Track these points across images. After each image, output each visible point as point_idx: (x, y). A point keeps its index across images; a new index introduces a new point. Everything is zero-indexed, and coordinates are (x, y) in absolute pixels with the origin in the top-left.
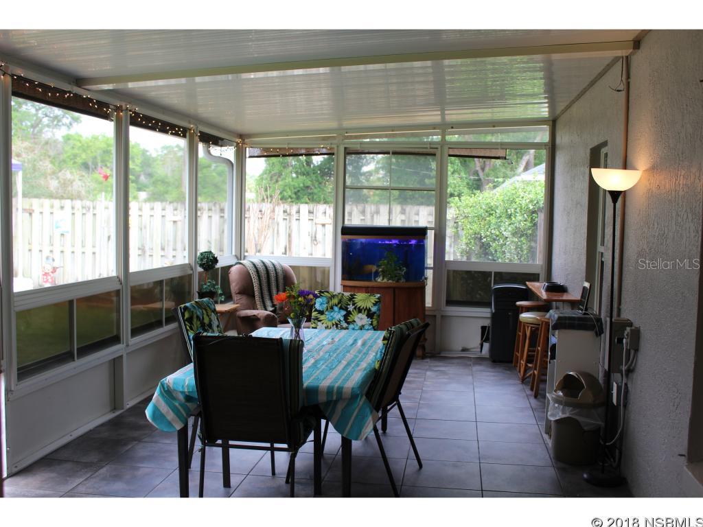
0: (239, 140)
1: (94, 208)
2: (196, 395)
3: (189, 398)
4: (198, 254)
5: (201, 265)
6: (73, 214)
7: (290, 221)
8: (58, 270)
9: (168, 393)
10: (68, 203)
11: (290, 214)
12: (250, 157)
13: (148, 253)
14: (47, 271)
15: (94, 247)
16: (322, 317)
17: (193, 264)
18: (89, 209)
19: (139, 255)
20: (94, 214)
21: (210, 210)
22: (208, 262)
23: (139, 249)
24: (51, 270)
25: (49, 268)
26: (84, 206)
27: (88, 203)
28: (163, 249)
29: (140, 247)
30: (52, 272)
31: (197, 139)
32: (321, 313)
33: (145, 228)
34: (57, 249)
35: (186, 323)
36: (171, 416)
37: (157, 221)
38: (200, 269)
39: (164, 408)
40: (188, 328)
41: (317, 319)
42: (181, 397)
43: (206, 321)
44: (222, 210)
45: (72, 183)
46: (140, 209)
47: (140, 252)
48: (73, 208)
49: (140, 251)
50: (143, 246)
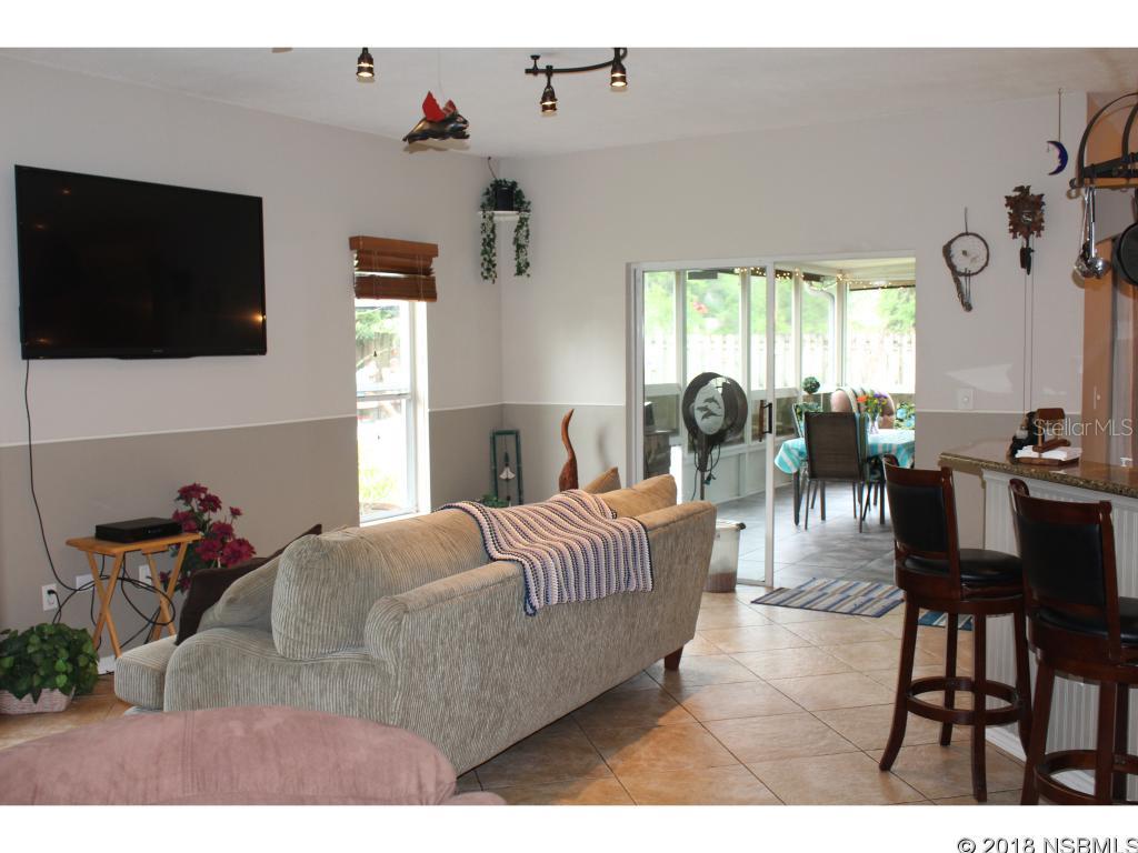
0: (839, 276)
2: (805, 451)
3: (801, 454)
4: (803, 380)
5: (806, 389)
6: (665, 349)
7: (901, 352)
9: (788, 450)
11: (900, 345)
12: (851, 290)
16: (901, 424)
17: (798, 387)
21: (812, 341)
22: (812, 386)
31: (801, 280)
32: (901, 420)
36: (790, 463)
38: (806, 393)
39: (786, 458)
41: (898, 425)
42: (796, 453)
44: (825, 342)
48: (664, 343)
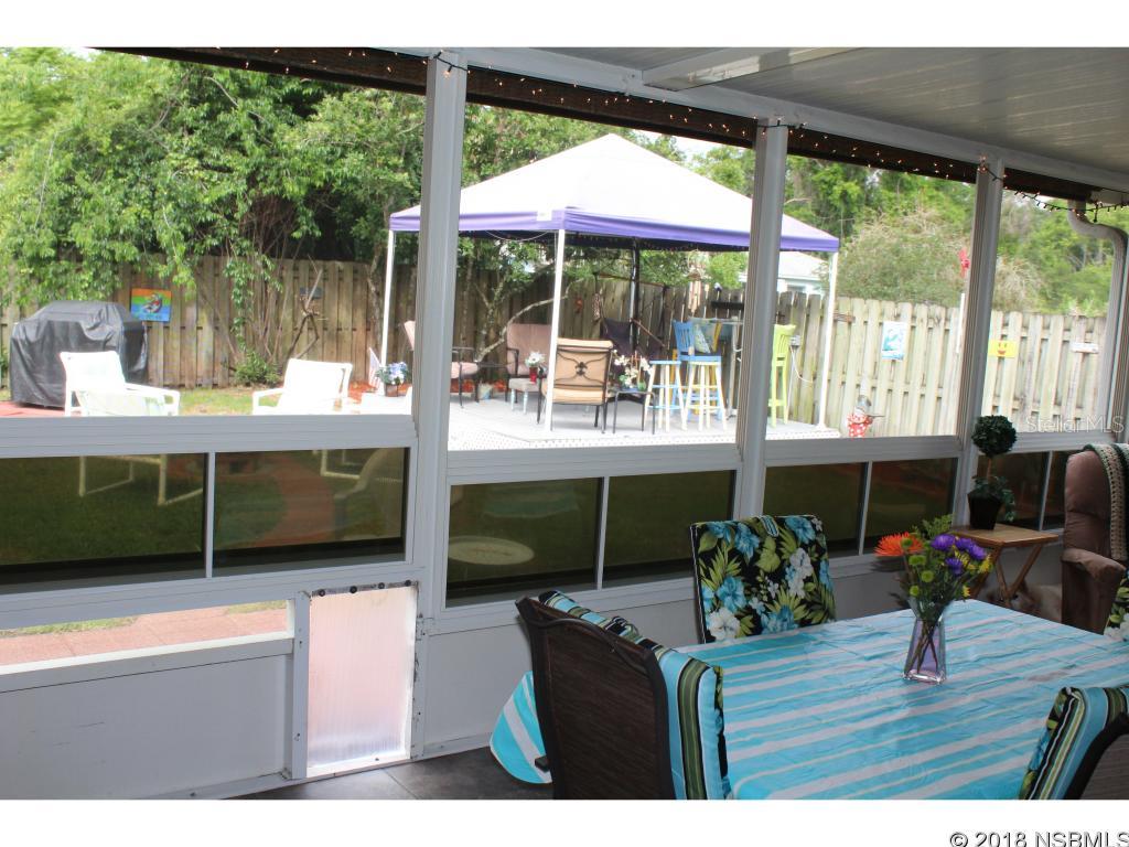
1: (947, 319)
5: (979, 443)
6: (913, 327)
8: (875, 420)
10: (906, 308)
13: (1030, 408)
14: (856, 421)
15: (940, 387)
18: (939, 321)
19: (1014, 410)
20: (947, 331)
22: (995, 435)
23: (1015, 399)
24: (862, 420)
25: (860, 416)
26: (932, 314)
27: (938, 310)
28: (1058, 403)
29: (1018, 394)
30: (865, 423)
33: (1030, 360)
34: (883, 386)
35: (701, 562)
37: (1053, 349)
38: (979, 452)
40: (702, 572)
43: (768, 562)
45: (1004, 278)
46: (1025, 327)
47: (1017, 405)
48: (914, 317)
49: (1017, 403)
50: (1022, 393)
